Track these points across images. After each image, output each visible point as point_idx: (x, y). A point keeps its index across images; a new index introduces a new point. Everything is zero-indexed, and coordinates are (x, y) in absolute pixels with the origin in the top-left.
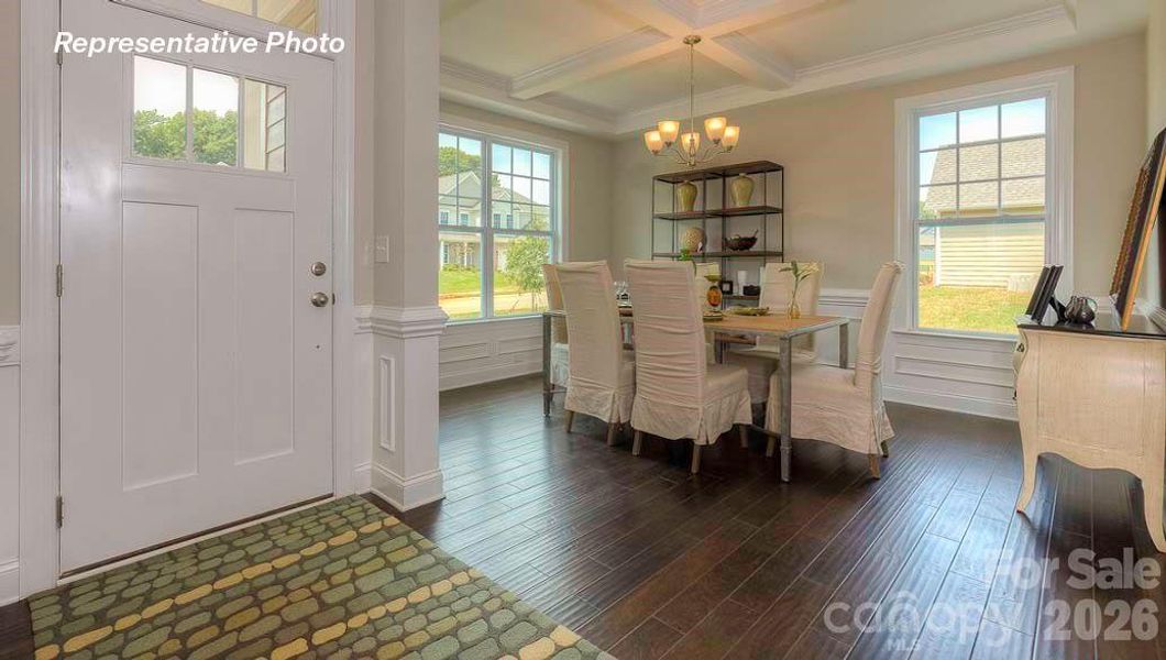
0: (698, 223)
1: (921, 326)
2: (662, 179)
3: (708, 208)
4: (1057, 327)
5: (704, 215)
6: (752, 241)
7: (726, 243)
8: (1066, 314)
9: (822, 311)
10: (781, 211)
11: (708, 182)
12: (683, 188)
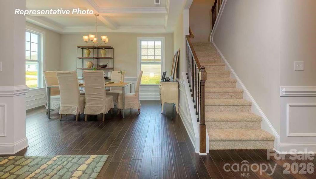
0: (92, 60)
1: (142, 84)
2: (79, 47)
3: (94, 57)
4: (165, 81)
5: (93, 58)
6: (106, 66)
7: (98, 66)
8: (166, 79)
9: (125, 82)
10: (113, 58)
11: (94, 49)
12: (87, 50)
